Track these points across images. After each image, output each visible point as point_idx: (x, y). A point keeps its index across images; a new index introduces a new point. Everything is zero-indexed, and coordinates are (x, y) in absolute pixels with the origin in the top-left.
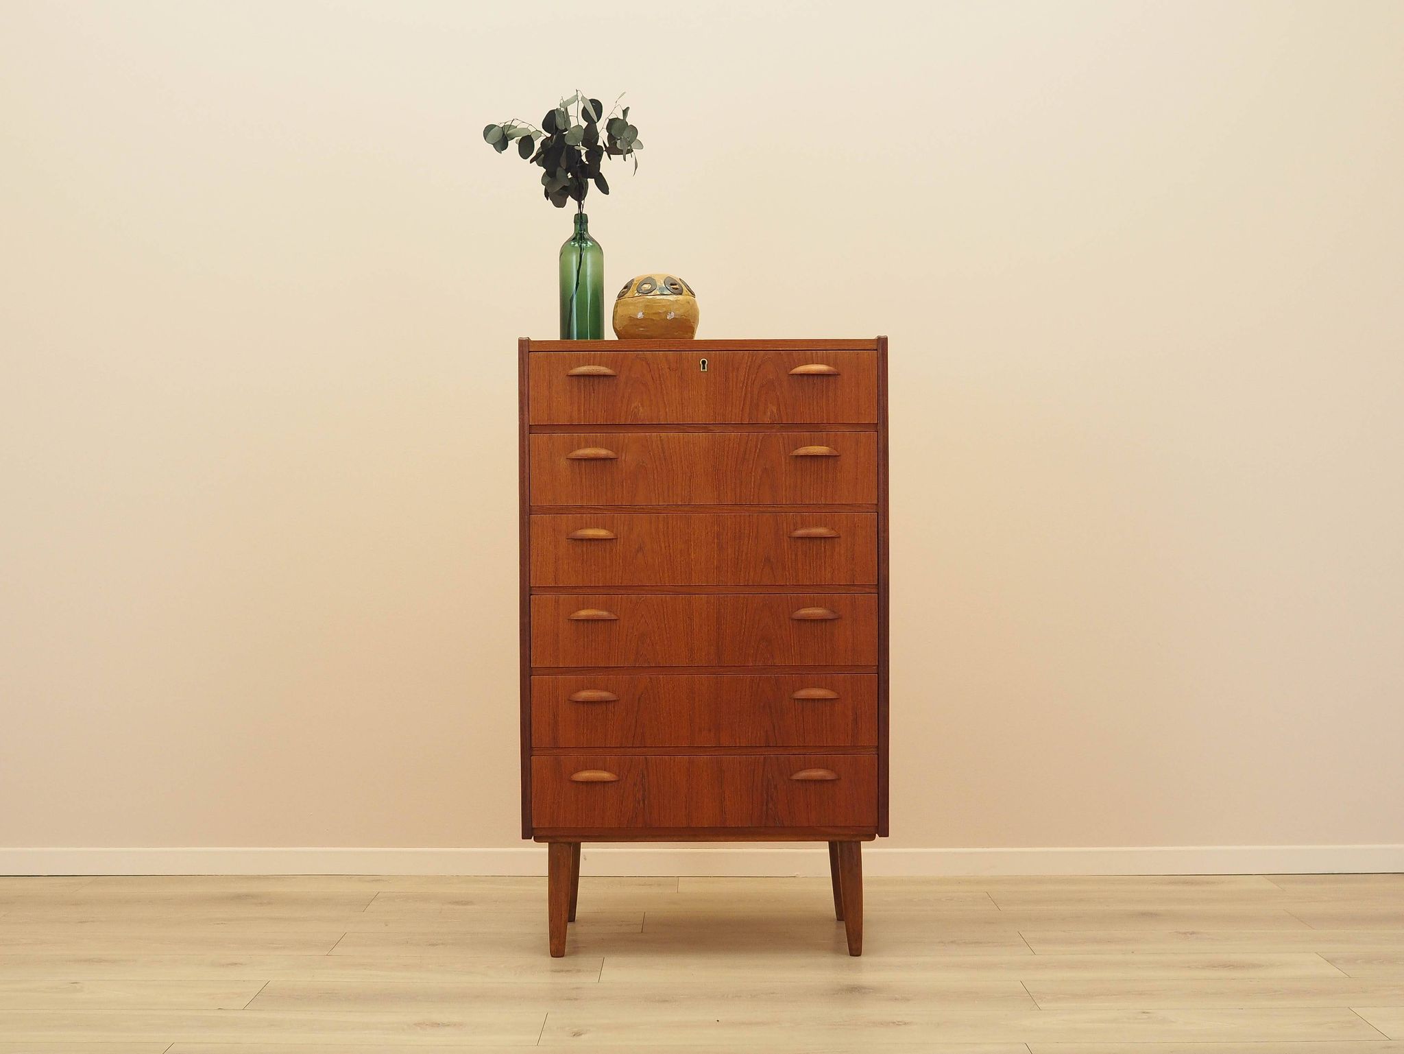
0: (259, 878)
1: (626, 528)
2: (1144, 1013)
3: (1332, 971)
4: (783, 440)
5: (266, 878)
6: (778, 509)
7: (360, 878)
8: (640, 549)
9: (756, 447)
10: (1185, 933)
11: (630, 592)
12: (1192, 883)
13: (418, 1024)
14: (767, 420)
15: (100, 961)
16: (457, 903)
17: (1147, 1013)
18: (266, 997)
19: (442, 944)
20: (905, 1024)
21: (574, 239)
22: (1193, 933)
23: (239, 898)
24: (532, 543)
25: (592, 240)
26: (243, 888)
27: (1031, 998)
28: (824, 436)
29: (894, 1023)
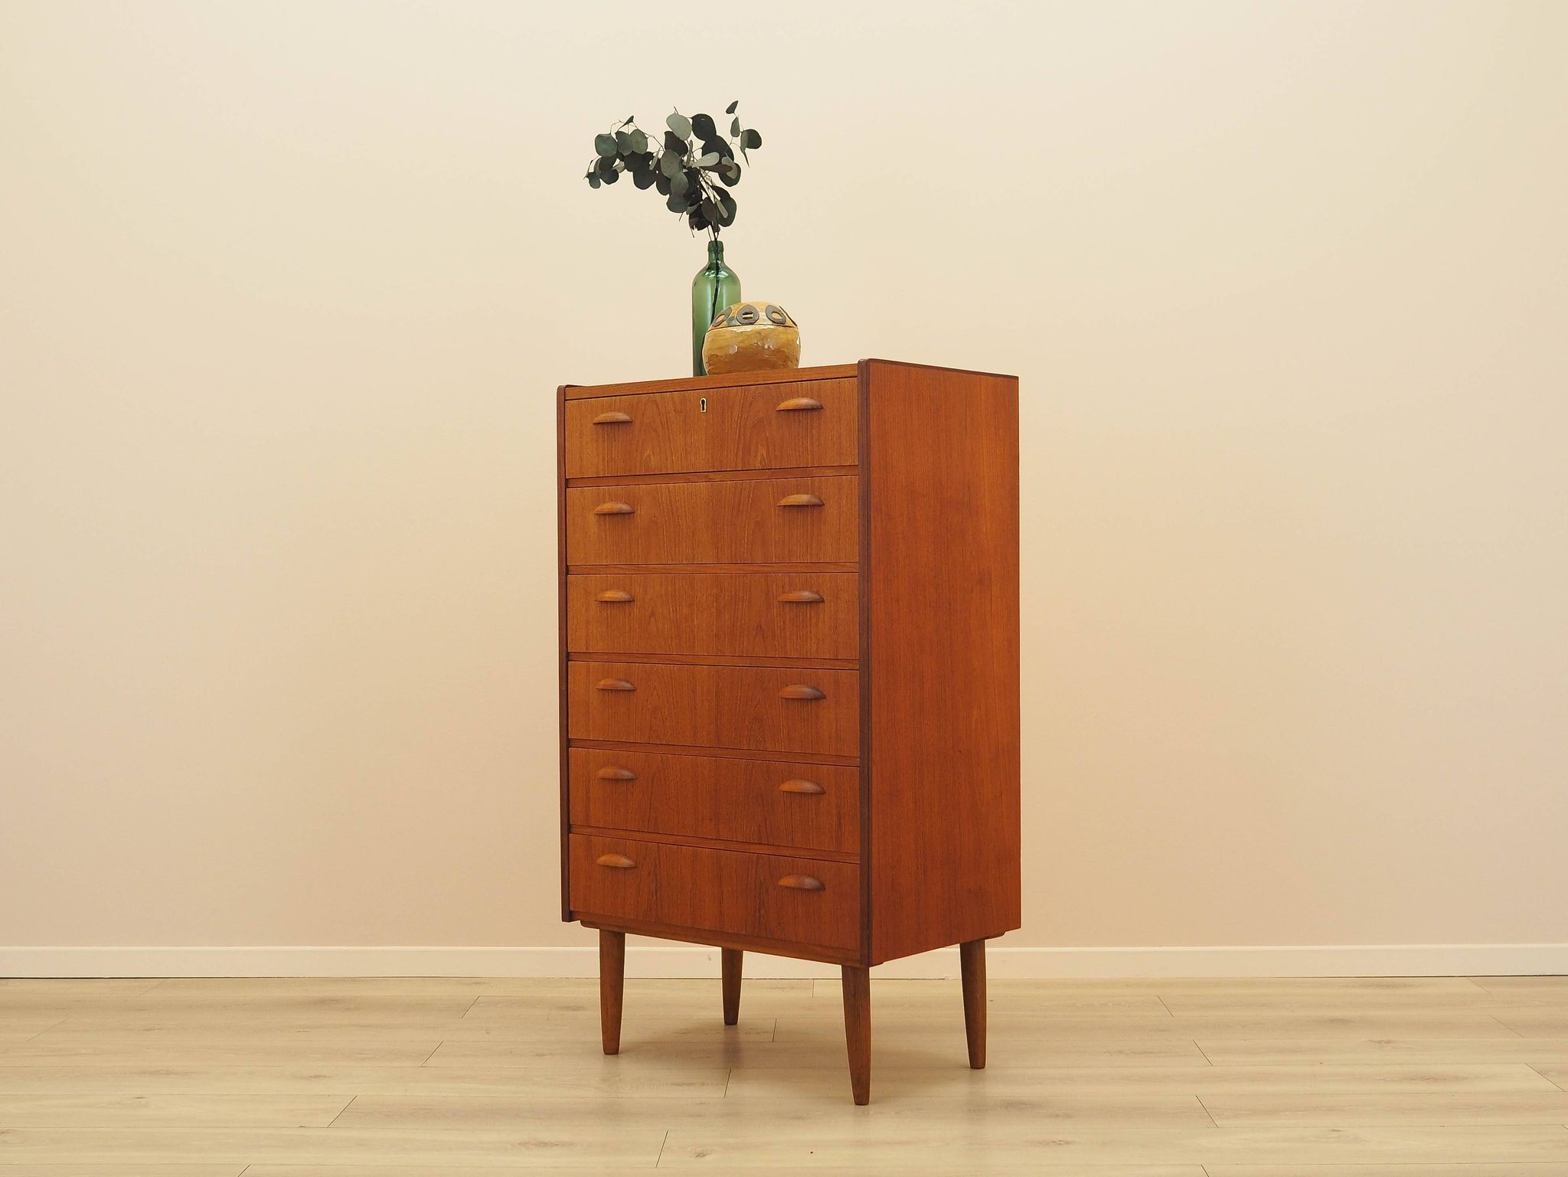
0: (344, 980)
1: (642, 590)
2: (1334, 1131)
3: (1543, 1084)
4: (773, 487)
5: (354, 980)
6: (769, 569)
7: (460, 980)
8: (653, 614)
9: (749, 497)
10: (1380, 1042)
11: (645, 660)
12: (1388, 986)
13: (524, 1144)
14: (758, 466)
15: (168, 1073)
16: (567, 1008)
17: (1338, 1131)
18: (353, 1113)
19: (551, 1054)
20: (1067, 1143)
21: (709, 269)
22: (1389, 1042)
23: (323, 1003)
24: (568, 605)
25: (727, 269)
26: (328, 992)
27: (1206, 1114)
28: (810, 482)
29: (1054, 1142)
